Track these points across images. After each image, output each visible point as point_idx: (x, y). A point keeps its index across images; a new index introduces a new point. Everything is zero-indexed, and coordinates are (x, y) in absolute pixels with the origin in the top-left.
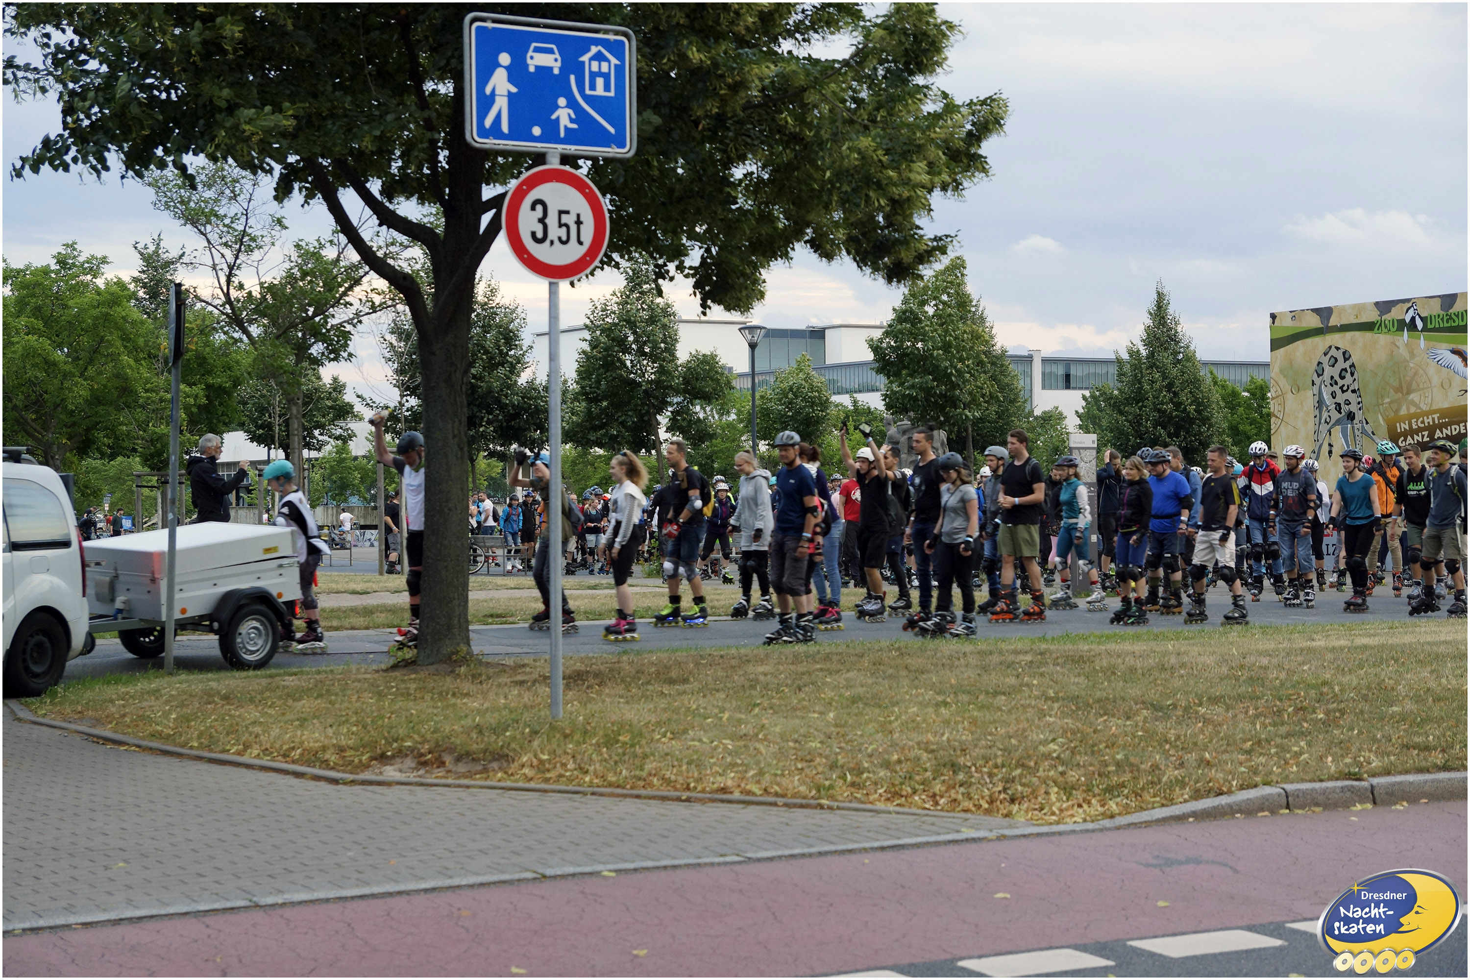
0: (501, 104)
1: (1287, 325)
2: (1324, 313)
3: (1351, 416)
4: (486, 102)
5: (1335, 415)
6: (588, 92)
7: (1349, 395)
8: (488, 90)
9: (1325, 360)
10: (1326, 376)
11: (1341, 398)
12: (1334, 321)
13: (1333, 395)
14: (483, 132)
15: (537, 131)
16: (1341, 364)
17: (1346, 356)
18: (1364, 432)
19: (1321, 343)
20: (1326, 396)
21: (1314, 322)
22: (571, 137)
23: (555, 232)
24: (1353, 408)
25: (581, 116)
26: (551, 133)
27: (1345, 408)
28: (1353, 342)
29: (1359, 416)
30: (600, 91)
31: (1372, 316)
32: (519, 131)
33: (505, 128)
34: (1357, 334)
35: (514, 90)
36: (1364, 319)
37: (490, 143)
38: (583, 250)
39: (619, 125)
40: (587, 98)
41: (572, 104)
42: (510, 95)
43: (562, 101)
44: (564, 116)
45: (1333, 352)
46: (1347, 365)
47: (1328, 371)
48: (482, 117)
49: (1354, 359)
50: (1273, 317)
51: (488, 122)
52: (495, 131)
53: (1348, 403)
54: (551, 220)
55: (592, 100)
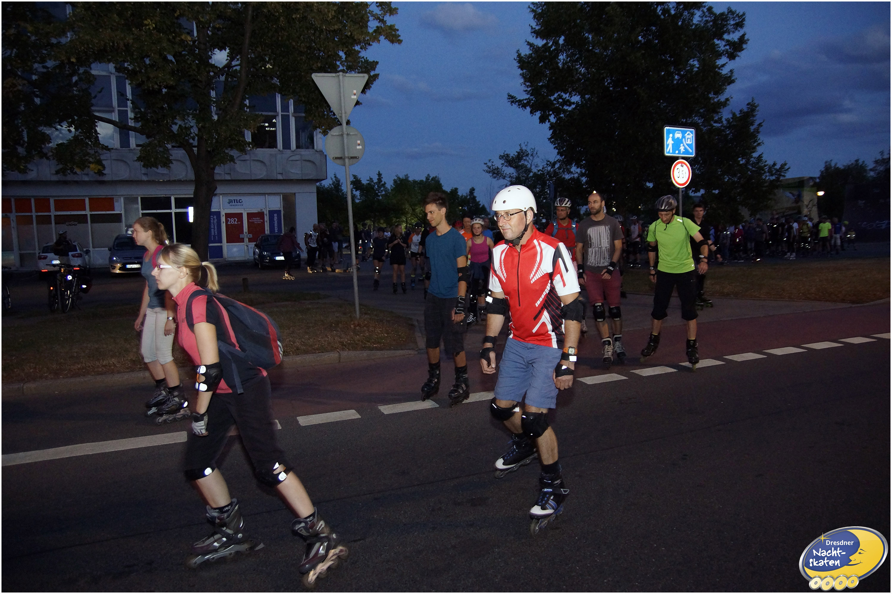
6: (687, 143)
8: (668, 143)
22: (684, 153)
23: (681, 176)
25: (685, 149)
30: (689, 142)
32: (674, 152)
33: (671, 151)
35: (673, 142)
39: (692, 149)
41: (683, 146)
42: (672, 144)
43: (682, 145)
44: (682, 149)
48: (667, 149)
51: (668, 150)
52: (669, 152)
54: (681, 172)
55: (687, 144)
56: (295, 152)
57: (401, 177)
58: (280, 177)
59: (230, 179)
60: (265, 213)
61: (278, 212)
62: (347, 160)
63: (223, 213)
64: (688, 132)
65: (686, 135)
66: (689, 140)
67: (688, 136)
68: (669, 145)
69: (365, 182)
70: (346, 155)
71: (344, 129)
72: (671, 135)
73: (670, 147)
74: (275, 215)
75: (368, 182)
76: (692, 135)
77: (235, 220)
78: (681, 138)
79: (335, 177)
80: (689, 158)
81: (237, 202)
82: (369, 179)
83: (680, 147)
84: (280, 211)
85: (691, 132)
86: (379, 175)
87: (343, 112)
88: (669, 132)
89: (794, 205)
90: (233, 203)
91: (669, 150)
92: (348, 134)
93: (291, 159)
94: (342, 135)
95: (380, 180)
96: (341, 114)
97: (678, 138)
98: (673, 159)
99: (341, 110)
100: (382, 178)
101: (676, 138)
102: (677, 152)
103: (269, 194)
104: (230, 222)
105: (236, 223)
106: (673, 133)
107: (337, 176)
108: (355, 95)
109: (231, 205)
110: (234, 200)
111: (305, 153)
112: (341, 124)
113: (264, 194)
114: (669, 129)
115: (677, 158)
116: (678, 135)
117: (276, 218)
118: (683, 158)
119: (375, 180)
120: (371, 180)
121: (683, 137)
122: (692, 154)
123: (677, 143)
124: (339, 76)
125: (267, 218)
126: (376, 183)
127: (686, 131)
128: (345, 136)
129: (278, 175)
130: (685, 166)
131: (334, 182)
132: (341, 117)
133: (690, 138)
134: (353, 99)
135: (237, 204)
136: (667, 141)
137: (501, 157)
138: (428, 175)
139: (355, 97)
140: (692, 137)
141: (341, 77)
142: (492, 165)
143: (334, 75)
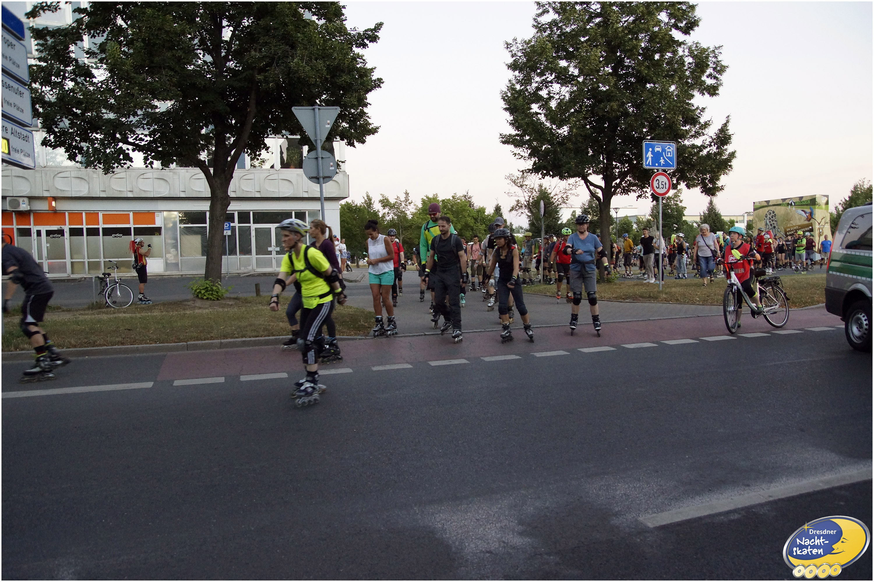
0: (650, 159)
1: (758, 205)
2: (768, 202)
3: (774, 227)
4: (647, 159)
5: (770, 227)
7: (774, 222)
8: (647, 156)
9: (768, 213)
10: (768, 217)
11: (772, 223)
12: (770, 204)
13: (770, 222)
14: (646, 165)
15: (657, 165)
16: (772, 214)
17: (773, 212)
18: (778, 231)
19: (766, 209)
20: (768, 222)
21: (766, 204)
22: (664, 166)
24: (775, 225)
25: (665, 161)
26: (660, 165)
27: (773, 225)
28: (775, 209)
29: (777, 227)
31: (781, 202)
32: (653, 165)
33: (651, 164)
34: (777, 207)
36: (778, 203)
37: (648, 167)
38: (666, 190)
39: (673, 163)
40: (667, 157)
42: (652, 157)
43: (662, 158)
45: (770, 211)
46: (774, 215)
47: (768, 216)
49: (776, 213)
50: (754, 203)
51: (647, 163)
53: (774, 224)
54: (660, 184)
63: (253, 228)
66: (669, 153)
67: (668, 150)
72: (650, 149)
76: (672, 149)
78: (661, 151)
79: (367, 196)
80: (669, 170)
82: (396, 197)
83: (660, 160)
86: (407, 194)
88: (648, 146)
95: (407, 200)
98: (653, 171)
100: (409, 196)
101: (656, 151)
103: (295, 210)
104: (260, 237)
106: (653, 147)
113: (291, 210)
115: (656, 170)
116: (658, 149)
120: (399, 198)
121: (664, 150)
122: (673, 167)
123: (657, 156)
126: (404, 201)
127: (667, 146)
129: (304, 193)
131: (366, 201)
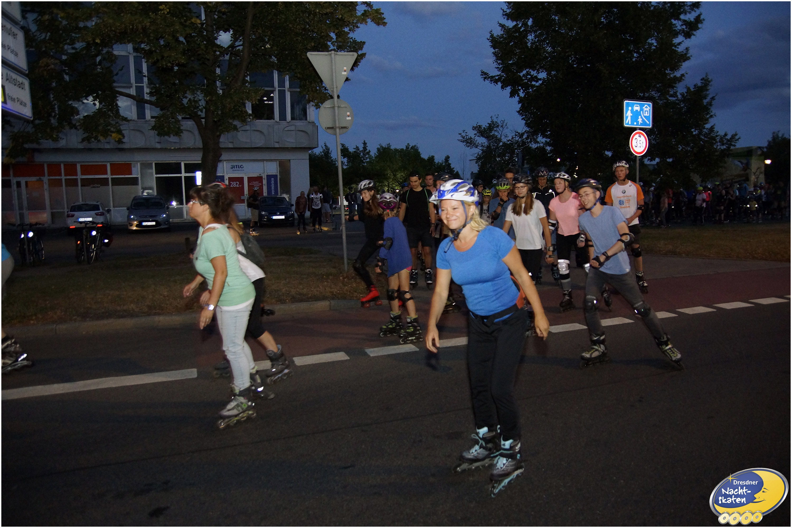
22: (641, 124)
23: (639, 145)
35: (632, 115)
39: (649, 121)
41: (641, 118)
44: (640, 120)
48: (626, 120)
52: (628, 124)
54: (638, 142)
55: (645, 116)
56: (290, 123)
57: (384, 146)
58: (277, 145)
59: (233, 147)
60: (263, 177)
61: (275, 176)
62: (338, 130)
63: (226, 177)
64: (646, 106)
65: (644, 108)
66: (646, 112)
67: (645, 109)
68: (628, 116)
69: (351, 150)
70: (337, 125)
71: (336, 103)
72: (630, 108)
73: (629, 118)
74: (273, 179)
75: (355, 150)
76: (649, 108)
77: (237, 184)
78: (639, 111)
79: (325, 146)
80: (646, 129)
81: (239, 168)
82: (355, 147)
83: (638, 118)
84: (277, 175)
85: (648, 105)
86: (365, 143)
87: (335, 87)
88: (628, 105)
89: (743, 172)
90: (235, 169)
91: (628, 122)
92: (339, 107)
93: (286, 129)
94: (333, 107)
95: (365, 148)
96: (333, 88)
97: (637, 111)
98: (632, 130)
99: (333, 85)
100: (367, 146)
101: (635, 110)
102: (635, 123)
103: (267, 160)
104: (233, 185)
105: (237, 186)
106: (632, 106)
107: (327, 145)
108: (345, 71)
109: (234, 170)
110: (236, 166)
111: (300, 124)
112: (332, 97)
113: (263, 160)
114: (628, 103)
115: (635, 129)
116: (637, 108)
117: (273, 182)
118: (641, 129)
119: (361, 149)
120: (357, 148)
121: (642, 109)
122: (649, 125)
123: (636, 115)
124: (331, 54)
125: (265, 182)
126: (362, 151)
127: (644, 105)
128: (336, 108)
129: (275, 143)
130: (642, 136)
131: (324, 150)
132: (333, 91)
133: (647, 111)
134: (344, 75)
135: (239, 169)
136: (626, 114)
137: (474, 128)
138: (408, 144)
139: (345, 73)
140: (650, 109)
141: (333, 55)
142: (466, 136)
143: (326, 53)
